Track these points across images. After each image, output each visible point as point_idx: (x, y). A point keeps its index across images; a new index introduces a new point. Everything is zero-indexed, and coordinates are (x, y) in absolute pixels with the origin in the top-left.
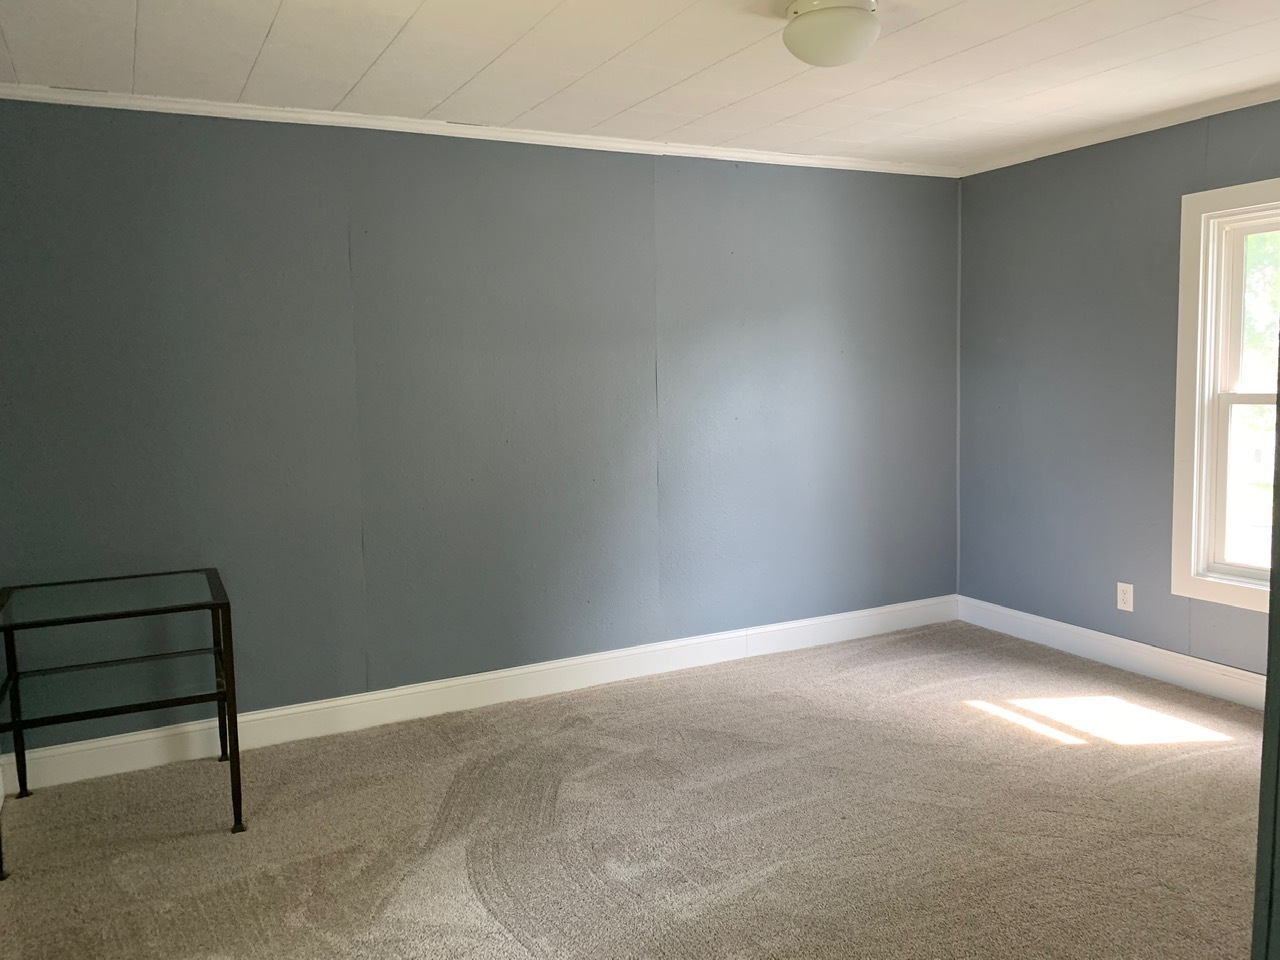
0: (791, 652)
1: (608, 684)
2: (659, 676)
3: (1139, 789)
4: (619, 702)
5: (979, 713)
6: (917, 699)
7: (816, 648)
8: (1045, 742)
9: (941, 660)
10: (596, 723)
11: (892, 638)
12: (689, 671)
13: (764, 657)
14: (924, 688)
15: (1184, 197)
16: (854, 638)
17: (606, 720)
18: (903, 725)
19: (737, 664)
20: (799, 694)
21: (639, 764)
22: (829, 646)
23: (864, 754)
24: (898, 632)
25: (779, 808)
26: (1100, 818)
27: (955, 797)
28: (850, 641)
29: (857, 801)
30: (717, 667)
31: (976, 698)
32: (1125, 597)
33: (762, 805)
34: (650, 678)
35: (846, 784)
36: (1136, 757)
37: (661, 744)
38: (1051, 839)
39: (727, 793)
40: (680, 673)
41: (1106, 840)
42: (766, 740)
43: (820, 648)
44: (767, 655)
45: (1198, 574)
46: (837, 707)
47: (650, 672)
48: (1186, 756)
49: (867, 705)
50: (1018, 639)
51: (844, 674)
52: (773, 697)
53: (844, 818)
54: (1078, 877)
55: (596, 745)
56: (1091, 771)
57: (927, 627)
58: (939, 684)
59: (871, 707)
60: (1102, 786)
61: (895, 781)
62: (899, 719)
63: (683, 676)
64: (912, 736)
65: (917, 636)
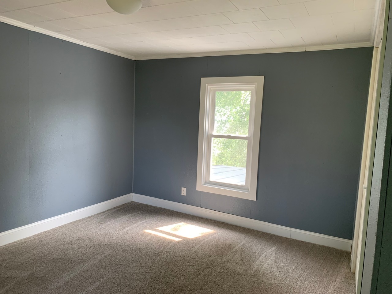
0: (80, 220)
1: (5, 245)
2: (29, 238)
3: (200, 253)
4: (12, 253)
5: (149, 234)
6: (128, 232)
7: (89, 217)
8: (171, 241)
9: (132, 216)
10: (4, 265)
11: (114, 210)
12: (41, 234)
13: (71, 223)
14: (129, 227)
15: (201, 78)
16: (101, 212)
17: (8, 263)
18: (127, 243)
19: (61, 228)
20: (88, 237)
21: (29, 281)
22: (93, 216)
23: (118, 257)
24: (115, 208)
25: (93, 287)
26: (194, 265)
27: (151, 268)
28: (100, 213)
29: (121, 277)
30: (53, 230)
31: (146, 229)
32: (184, 191)
33: (87, 288)
34: (25, 239)
35: (115, 271)
36: (195, 242)
37: (37, 269)
38: (184, 277)
39: (71, 285)
40: (38, 235)
41: (198, 273)
42: (80, 258)
43: (91, 217)
44: (72, 222)
45: (203, 184)
46: (103, 240)
47: (25, 237)
48: (207, 239)
49: (113, 237)
50: (152, 206)
51: (102, 227)
52: (78, 240)
53: (118, 285)
54: (196, 289)
55: (6, 276)
56: (186, 249)
57: (124, 205)
58: (134, 226)
59: (115, 238)
60: (191, 254)
61: (131, 266)
62: (125, 241)
63: (39, 236)
64: (131, 247)
65: (122, 208)
